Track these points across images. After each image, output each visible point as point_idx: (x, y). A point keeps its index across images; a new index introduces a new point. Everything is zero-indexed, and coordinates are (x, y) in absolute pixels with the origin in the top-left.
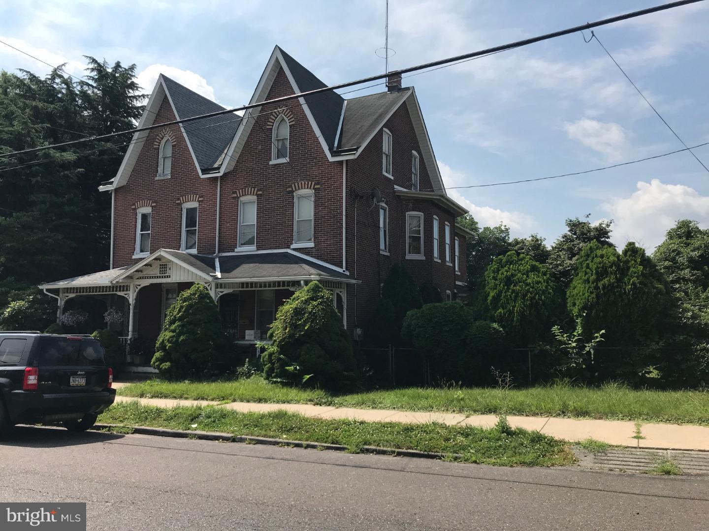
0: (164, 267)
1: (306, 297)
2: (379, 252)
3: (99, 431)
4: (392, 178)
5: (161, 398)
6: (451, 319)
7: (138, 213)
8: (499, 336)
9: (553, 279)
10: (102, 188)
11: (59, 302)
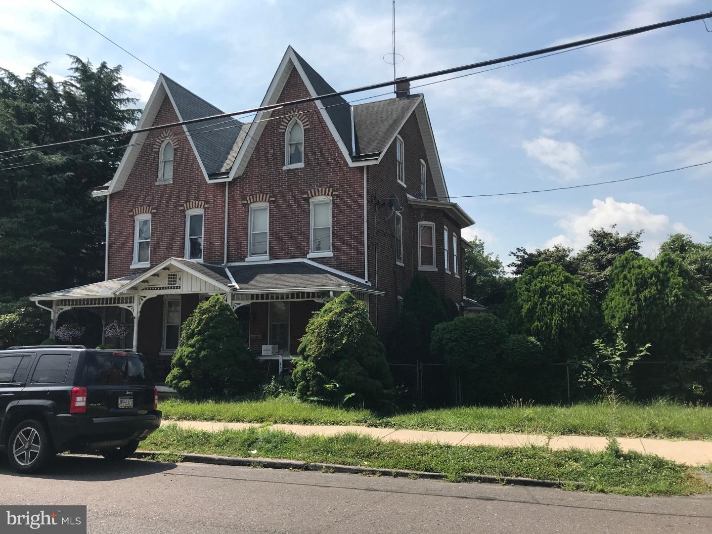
0: (173, 277)
1: (340, 309)
2: (396, 263)
3: (141, 460)
4: (405, 186)
5: (189, 420)
6: (487, 332)
7: (136, 221)
8: (537, 351)
9: (588, 291)
10: (96, 193)
11: (52, 315)
